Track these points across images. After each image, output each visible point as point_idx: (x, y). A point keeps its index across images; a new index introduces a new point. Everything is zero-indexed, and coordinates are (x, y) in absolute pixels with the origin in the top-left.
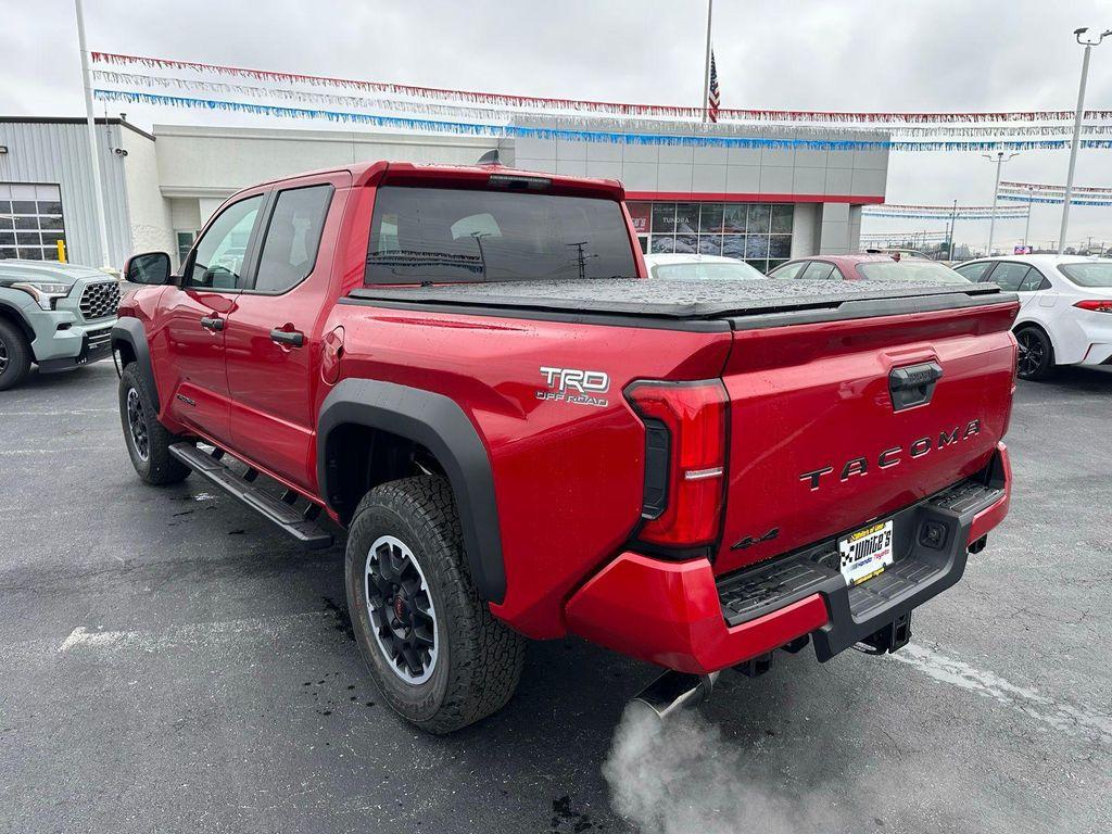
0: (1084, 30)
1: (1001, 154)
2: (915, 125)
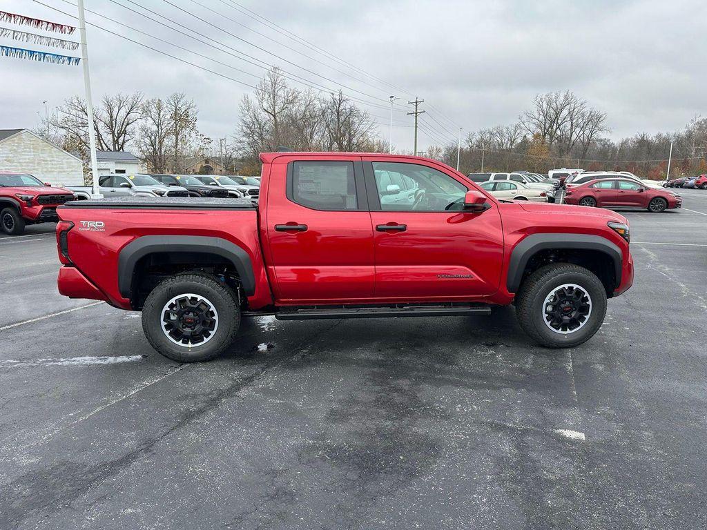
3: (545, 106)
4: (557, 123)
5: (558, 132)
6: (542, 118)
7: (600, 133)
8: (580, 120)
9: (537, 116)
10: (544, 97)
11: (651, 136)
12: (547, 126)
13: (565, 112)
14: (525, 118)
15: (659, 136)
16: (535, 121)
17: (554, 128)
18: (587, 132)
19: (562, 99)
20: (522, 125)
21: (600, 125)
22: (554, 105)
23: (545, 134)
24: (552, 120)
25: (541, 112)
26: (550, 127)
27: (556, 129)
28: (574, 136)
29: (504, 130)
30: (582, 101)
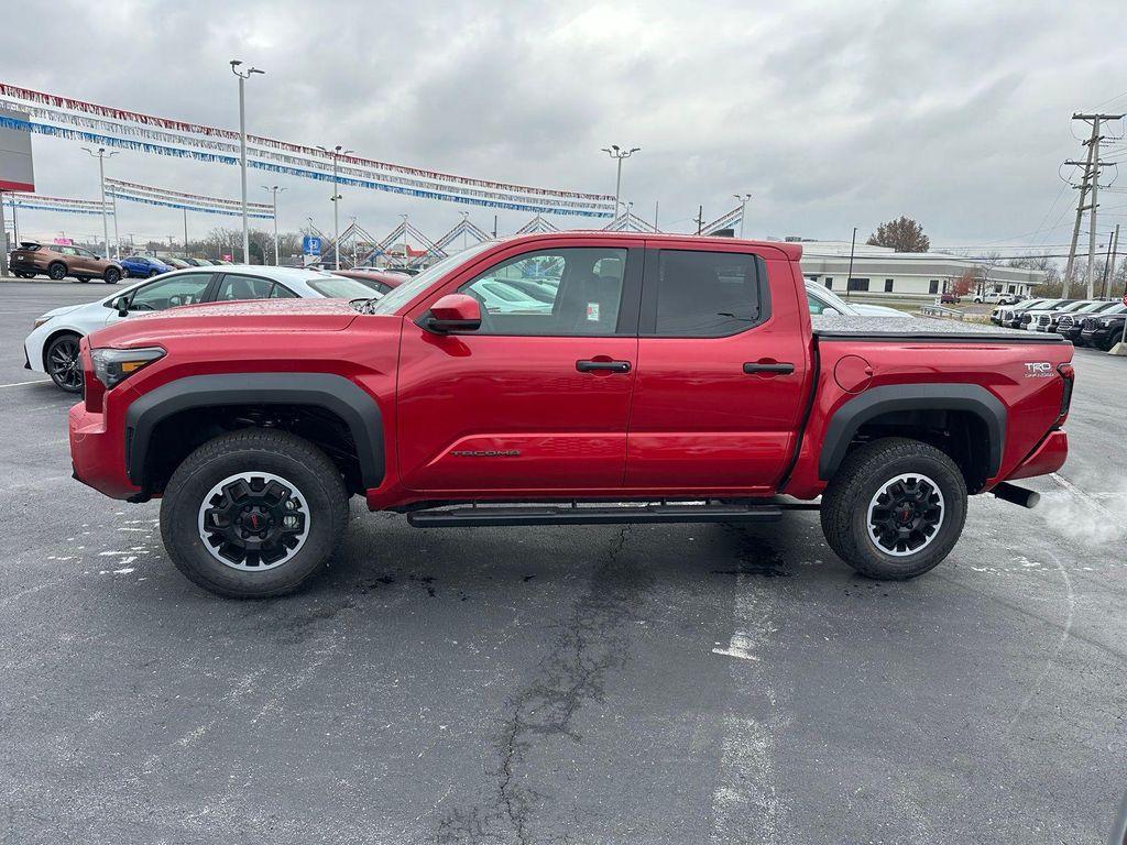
0: (238, 63)
1: (102, 150)
2: (94, 116)
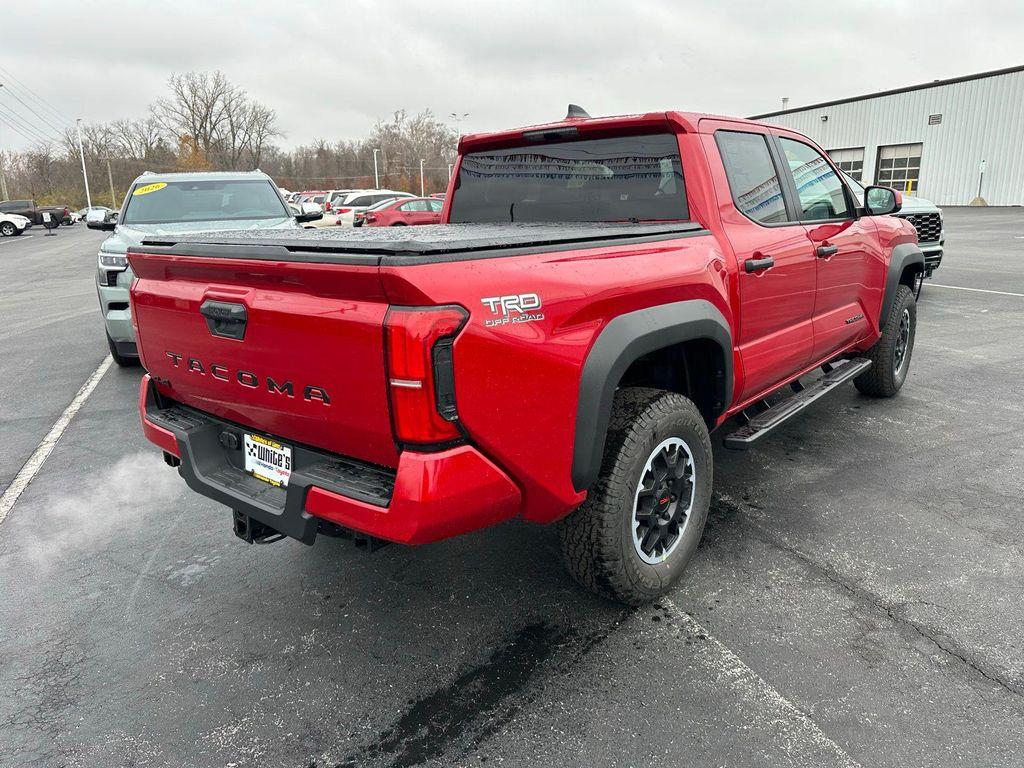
3: (187, 92)
4: (211, 122)
5: (214, 135)
6: (187, 111)
7: (272, 138)
8: (242, 119)
9: (179, 108)
10: (183, 78)
11: (332, 145)
12: (198, 125)
13: (219, 105)
14: (159, 110)
15: (341, 145)
16: (177, 115)
17: (208, 129)
18: (254, 135)
19: (211, 85)
20: (158, 121)
21: (271, 126)
22: (200, 93)
23: (197, 136)
24: (202, 115)
25: (183, 103)
26: (201, 126)
27: (211, 130)
28: (238, 143)
29: (132, 128)
30: (241, 90)
